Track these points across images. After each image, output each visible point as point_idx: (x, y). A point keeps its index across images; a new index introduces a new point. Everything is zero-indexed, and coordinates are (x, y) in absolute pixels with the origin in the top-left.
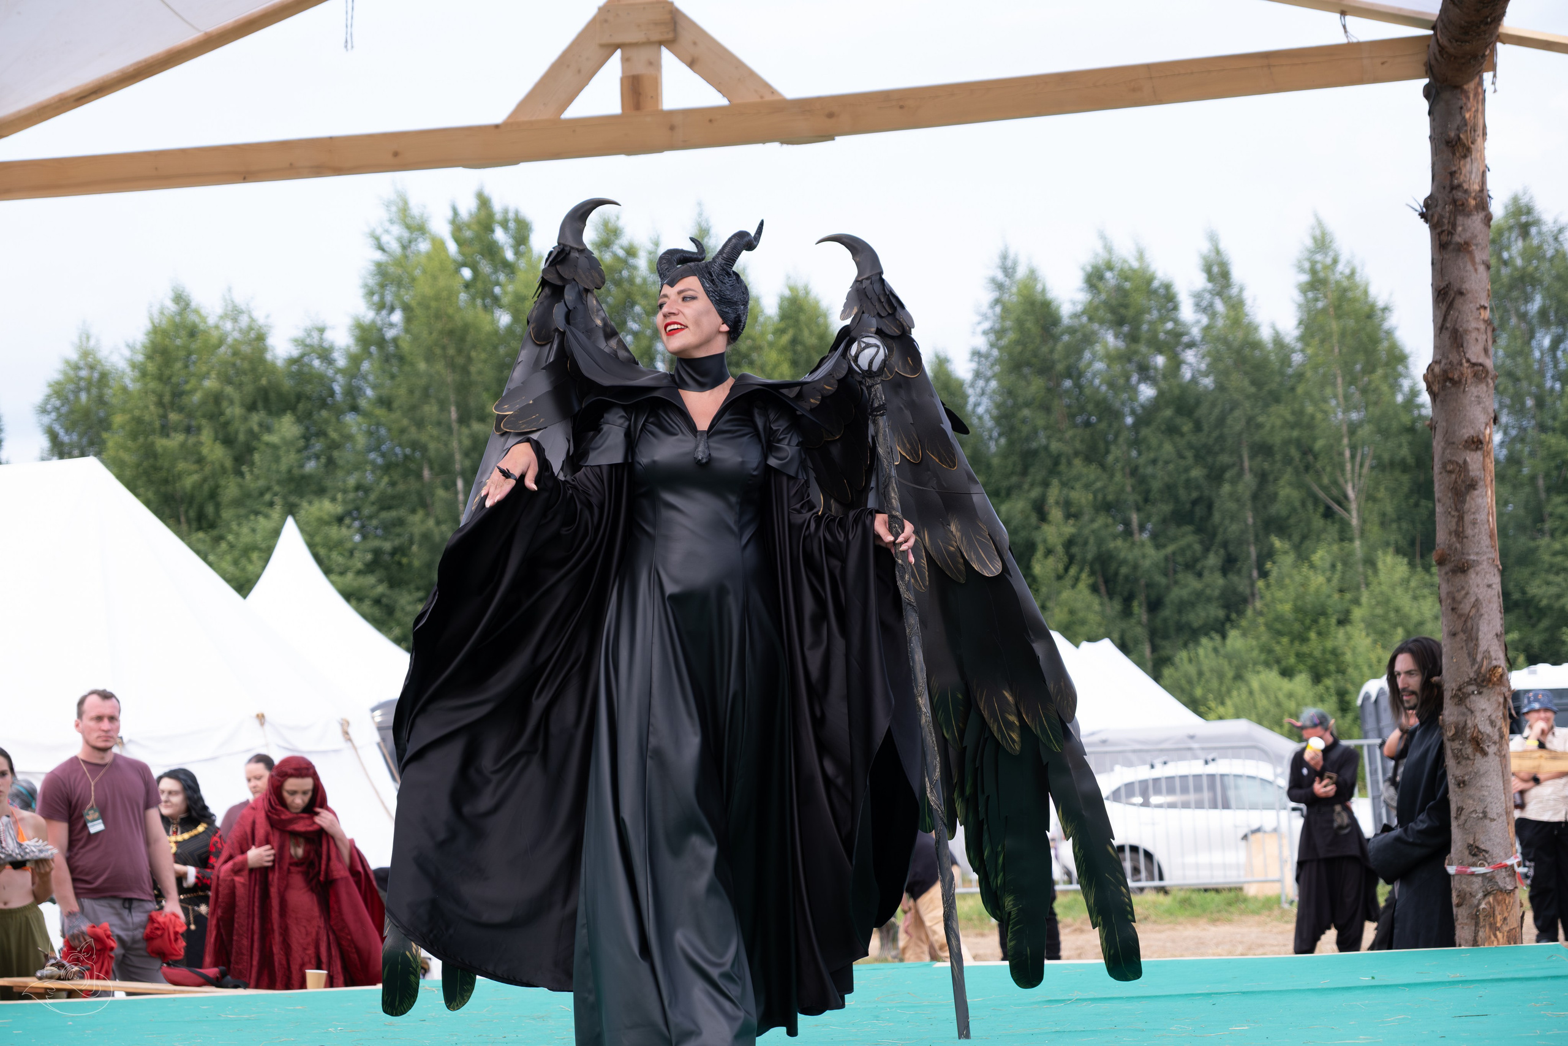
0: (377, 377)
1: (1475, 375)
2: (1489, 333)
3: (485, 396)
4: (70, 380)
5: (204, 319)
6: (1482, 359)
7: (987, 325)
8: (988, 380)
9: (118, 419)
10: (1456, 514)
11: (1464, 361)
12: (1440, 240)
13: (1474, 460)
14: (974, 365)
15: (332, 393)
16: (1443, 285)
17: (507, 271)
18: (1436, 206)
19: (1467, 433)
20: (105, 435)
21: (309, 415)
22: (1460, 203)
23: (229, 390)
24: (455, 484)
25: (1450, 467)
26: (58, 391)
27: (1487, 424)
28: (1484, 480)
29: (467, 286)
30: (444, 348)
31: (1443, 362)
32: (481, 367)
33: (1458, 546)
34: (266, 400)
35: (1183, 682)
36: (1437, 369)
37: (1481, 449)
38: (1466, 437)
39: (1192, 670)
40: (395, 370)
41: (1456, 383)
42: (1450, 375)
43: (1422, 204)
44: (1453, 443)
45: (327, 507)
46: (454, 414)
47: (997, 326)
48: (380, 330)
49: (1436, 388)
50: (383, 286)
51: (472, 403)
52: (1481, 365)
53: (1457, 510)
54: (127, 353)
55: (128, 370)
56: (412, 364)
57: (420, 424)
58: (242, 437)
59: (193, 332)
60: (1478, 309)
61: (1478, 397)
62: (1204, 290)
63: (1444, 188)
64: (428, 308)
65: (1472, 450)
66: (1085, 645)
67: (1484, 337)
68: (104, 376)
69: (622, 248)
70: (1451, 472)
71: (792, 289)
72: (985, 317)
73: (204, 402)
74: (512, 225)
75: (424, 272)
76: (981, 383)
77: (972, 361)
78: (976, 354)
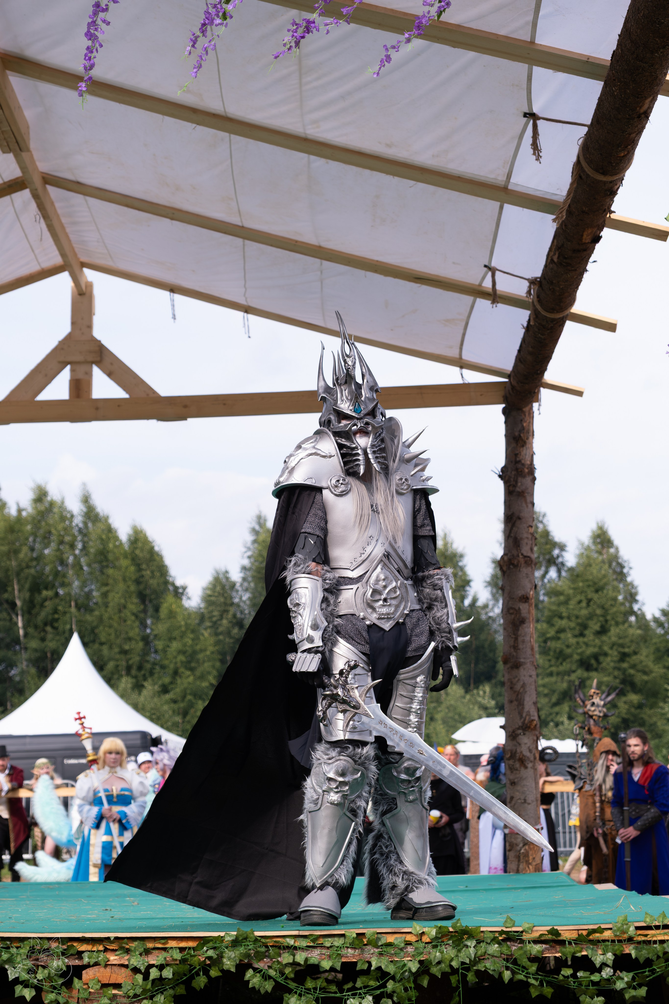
1: (526, 562)
2: (533, 540)
6: (529, 554)
7: (249, 553)
8: (250, 583)
10: (513, 636)
11: (520, 554)
12: (509, 489)
13: (523, 607)
14: (242, 575)
16: (510, 513)
18: (507, 471)
19: (520, 593)
22: (520, 470)
25: (511, 611)
27: (531, 589)
28: (529, 619)
31: (509, 554)
33: (515, 654)
36: (506, 558)
37: (528, 602)
38: (520, 595)
41: (516, 566)
42: (513, 562)
43: (500, 470)
44: (513, 598)
49: (505, 568)
52: (529, 557)
53: (514, 634)
60: (528, 527)
61: (527, 574)
63: (512, 462)
65: (523, 602)
67: (531, 542)
70: (511, 614)
72: (249, 549)
76: (246, 584)
77: (241, 572)
78: (244, 568)
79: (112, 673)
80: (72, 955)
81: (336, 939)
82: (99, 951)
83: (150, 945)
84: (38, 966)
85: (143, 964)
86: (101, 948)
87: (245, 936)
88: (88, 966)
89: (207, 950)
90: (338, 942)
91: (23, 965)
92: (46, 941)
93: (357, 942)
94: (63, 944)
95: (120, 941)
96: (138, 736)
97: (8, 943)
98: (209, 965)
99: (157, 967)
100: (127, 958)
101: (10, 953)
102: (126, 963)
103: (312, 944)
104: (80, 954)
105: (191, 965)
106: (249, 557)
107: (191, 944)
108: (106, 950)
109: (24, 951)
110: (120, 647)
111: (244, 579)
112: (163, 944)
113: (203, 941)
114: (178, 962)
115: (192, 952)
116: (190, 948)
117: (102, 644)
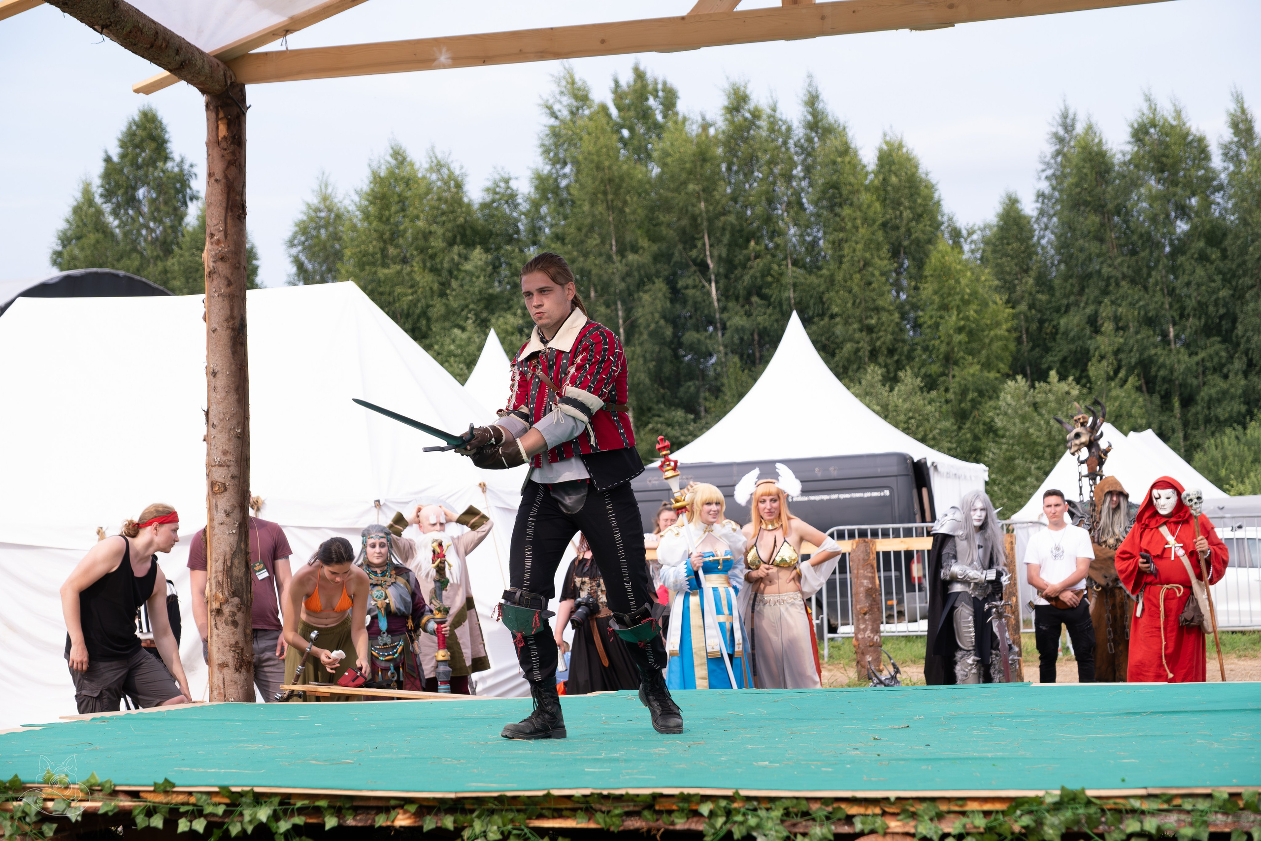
0: (553, 218)
3: (639, 232)
4: (311, 219)
5: (415, 172)
7: (1049, 172)
8: (1050, 217)
9: (348, 252)
14: (1039, 205)
15: (518, 232)
17: (657, 131)
20: (339, 265)
21: (498, 248)
23: (434, 227)
24: (616, 304)
26: (303, 229)
29: (625, 143)
30: (605, 193)
32: (635, 208)
34: (464, 236)
35: (1210, 464)
39: (1218, 454)
40: (568, 211)
45: (513, 320)
46: (614, 248)
47: (1058, 173)
48: (556, 180)
50: (557, 146)
51: (629, 237)
54: (356, 199)
55: (358, 213)
56: (580, 206)
57: (586, 255)
58: (446, 265)
59: (408, 182)
62: (1231, 143)
64: (592, 161)
66: (1132, 433)
68: (339, 217)
69: (749, 111)
71: (887, 143)
72: (1048, 165)
73: (415, 239)
74: (660, 94)
75: (589, 134)
76: (1045, 219)
77: (1037, 201)
78: (1041, 195)
79: (849, 361)
80: (839, 820)
81: (1200, 800)
82: (875, 815)
83: (944, 807)
84: (795, 835)
85: (936, 832)
86: (878, 811)
87: (1072, 796)
88: (862, 834)
89: (1021, 815)
90: (1202, 805)
91: (777, 831)
92: (804, 802)
93: (1229, 806)
94: (827, 805)
95: (904, 802)
96: (894, 460)
97: (755, 803)
98: (1024, 835)
99: (954, 836)
100: (913, 823)
101: (758, 816)
102: (912, 831)
103: (1165, 806)
104: (849, 819)
105: (1000, 835)
106: (1047, 178)
107: (998, 806)
108: (884, 813)
109: (777, 813)
110: (860, 321)
111: (1042, 213)
112: (961, 806)
113: (1016, 803)
114: (982, 830)
115: (1001, 817)
116: (997, 812)
117: (832, 317)
